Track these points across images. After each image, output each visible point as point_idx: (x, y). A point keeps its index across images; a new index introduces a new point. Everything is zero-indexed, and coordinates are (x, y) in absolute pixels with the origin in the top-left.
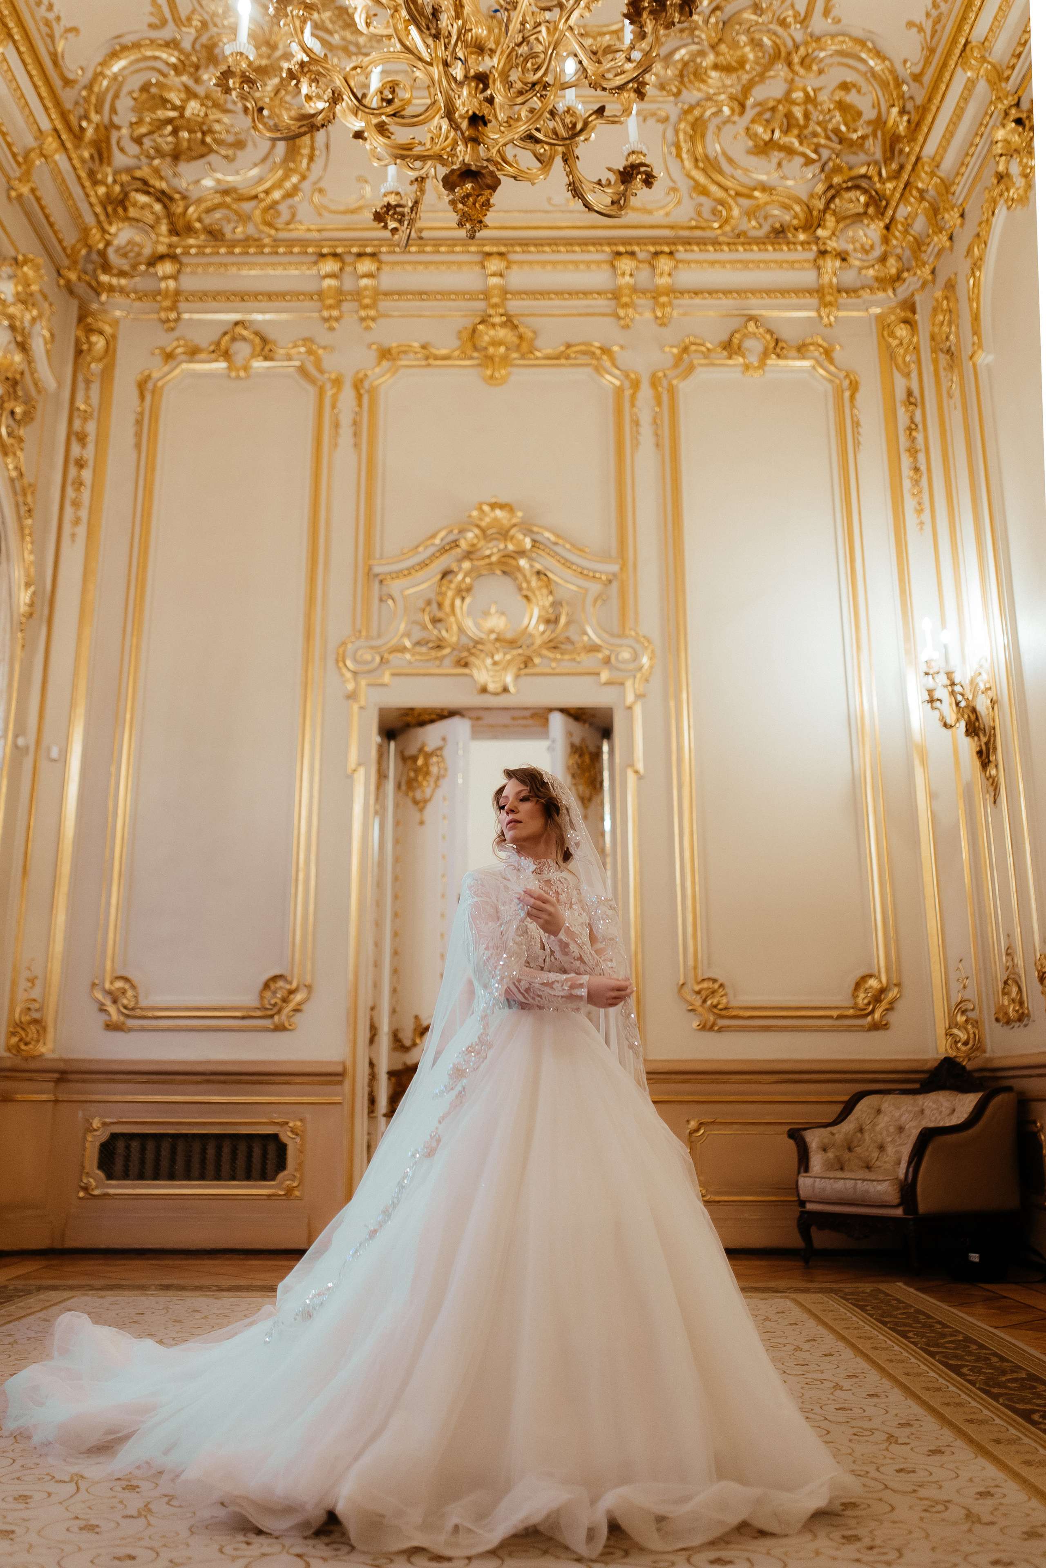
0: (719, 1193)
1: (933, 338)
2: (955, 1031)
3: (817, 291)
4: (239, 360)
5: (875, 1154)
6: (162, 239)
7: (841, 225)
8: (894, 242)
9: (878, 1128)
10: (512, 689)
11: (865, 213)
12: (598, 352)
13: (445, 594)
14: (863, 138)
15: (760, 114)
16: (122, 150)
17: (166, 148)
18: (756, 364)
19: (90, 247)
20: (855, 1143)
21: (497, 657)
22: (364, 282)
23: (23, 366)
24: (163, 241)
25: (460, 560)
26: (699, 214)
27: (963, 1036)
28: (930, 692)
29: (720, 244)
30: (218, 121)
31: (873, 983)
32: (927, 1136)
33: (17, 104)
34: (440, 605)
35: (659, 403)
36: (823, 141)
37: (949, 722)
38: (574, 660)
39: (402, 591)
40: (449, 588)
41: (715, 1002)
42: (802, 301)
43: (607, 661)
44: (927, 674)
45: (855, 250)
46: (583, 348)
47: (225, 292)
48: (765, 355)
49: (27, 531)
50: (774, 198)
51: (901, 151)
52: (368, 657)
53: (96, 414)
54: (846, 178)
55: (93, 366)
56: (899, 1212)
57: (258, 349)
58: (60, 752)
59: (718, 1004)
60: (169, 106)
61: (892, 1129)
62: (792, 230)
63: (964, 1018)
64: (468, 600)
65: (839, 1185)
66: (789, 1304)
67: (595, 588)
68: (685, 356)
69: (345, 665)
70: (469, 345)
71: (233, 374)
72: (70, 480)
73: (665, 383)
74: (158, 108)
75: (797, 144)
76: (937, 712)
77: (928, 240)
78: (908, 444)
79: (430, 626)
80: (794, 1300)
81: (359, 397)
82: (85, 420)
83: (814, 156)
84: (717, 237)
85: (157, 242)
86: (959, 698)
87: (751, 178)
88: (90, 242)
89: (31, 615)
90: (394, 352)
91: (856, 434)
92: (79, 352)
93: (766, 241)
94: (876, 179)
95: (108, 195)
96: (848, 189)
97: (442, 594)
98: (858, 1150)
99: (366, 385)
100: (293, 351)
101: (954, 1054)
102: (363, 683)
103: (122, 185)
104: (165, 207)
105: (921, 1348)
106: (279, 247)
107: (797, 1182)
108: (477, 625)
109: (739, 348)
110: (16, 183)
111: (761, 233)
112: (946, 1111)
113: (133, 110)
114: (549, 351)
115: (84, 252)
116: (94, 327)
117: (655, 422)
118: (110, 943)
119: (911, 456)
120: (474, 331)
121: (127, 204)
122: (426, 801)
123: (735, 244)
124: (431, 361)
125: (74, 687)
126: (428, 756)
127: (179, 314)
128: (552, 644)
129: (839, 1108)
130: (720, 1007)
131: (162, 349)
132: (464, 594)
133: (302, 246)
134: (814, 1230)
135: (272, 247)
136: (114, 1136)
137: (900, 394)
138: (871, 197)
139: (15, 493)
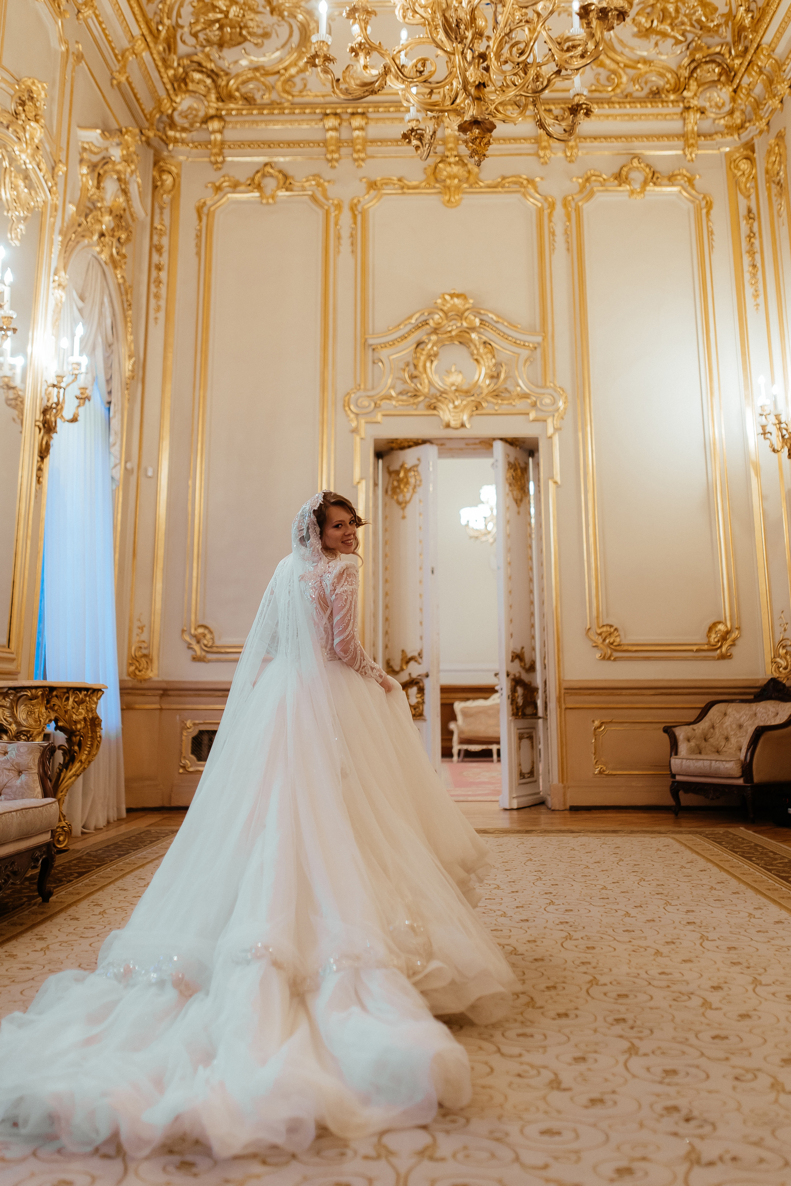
0: (614, 769)
1: (767, 172)
2: (778, 660)
3: (683, 136)
4: (268, 191)
5: (723, 744)
6: (212, 104)
7: (701, 89)
8: (740, 101)
9: (724, 726)
10: (468, 426)
11: (719, 80)
12: (525, 182)
13: (419, 358)
14: (718, 26)
15: (643, 9)
16: (184, 42)
17: (215, 39)
18: (639, 190)
19: (162, 113)
20: (709, 736)
21: (457, 403)
22: (357, 133)
23: (124, 205)
24: (213, 105)
25: (429, 334)
26: (598, 80)
27: (783, 663)
28: (763, 427)
29: (613, 103)
30: (252, 20)
31: (721, 627)
32: (760, 732)
33: (118, 20)
34: (416, 366)
35: (569, 220)
36: (688, 28)
37: (776, 448)
38: (511, 404)
39: (388, 357)
40: (421, 354)
41: (612, 641)
42: (672, 143)
43: (534, 405)
44: (761, 415)
45: (711, 106)
46: (514, 179)
47: (257, 141)
48: (645, 183)
49: (128, 319)
50: (653, 68)
51: (746, 37)
52: (366, 403)
53: (168, 232)
54: (705, 55)
55: (165, 196)
56: (741, 782)
57: (282, 182)
58: (154, 471)
59: (614, 641)
60: (218, 10)
61: (734, 726)
62: (665, 92)
63: (784, 651)
64: (435, 363)
65: (700, 764)
66: (671, 841)
67: (525, 353)
68: (588, 184)
69: (350, 409)
70: (432, 178)
71: (264, 201)
72: (152, 280)
73: (573, 204)
74: (210, 12)
75: (669, 30)
76: (768, 442)
77: (764, 102)
78: (748, 248)
79: (409, 381)
80: (674, 838)
81: (355, 216)
82: (161, 235)
83: (681, 38)
84: (610, 98)
85: (209, 107)
86: (784, 432)
87: (636, 54)
88: (162, 109)
89: (133, 378)
90: (378, 184)
91: (711, 240)
92: (155, 187)
93: (646, 100)
94: (727, 56)
95: (175, 76)
96: (706, 62)
97: (418, 358)
98: (711, 740)
99: (359, 208)
100: (307, 184)
101: (778, 675)
102: (363, 421)
103: (184, 67)
104: (214, 81)
105: (761, 867)
106: (295, 109)
107: (670, 761)
108: (442, 380)
109: (627, 178)
110: (116, 75)
111: (642, 94)
112: (771, 715)
113: (193, 14)
114: (489, 182)
115: (158, 116)
116: (165, 168)
117: (566, 233)
118: (194, 602)
119: (750, 256)
120: (436, 167)
121: (188, 80)
122: (406, 503)
123: (623, 103)
124: (405, 190)
125: (161, 426)
126: (407, 471)
127: (224, 157)
128: (495, 393)
129: (698, 712)
130: (615, 644)
131: (213, 183)
132: (433, 358)
133: (312, 108)
134: (681, 793)
135: (291, 109)
136: (201, 732)
137: (743, 211)
138: (723, 68)
139: (121, 294)
